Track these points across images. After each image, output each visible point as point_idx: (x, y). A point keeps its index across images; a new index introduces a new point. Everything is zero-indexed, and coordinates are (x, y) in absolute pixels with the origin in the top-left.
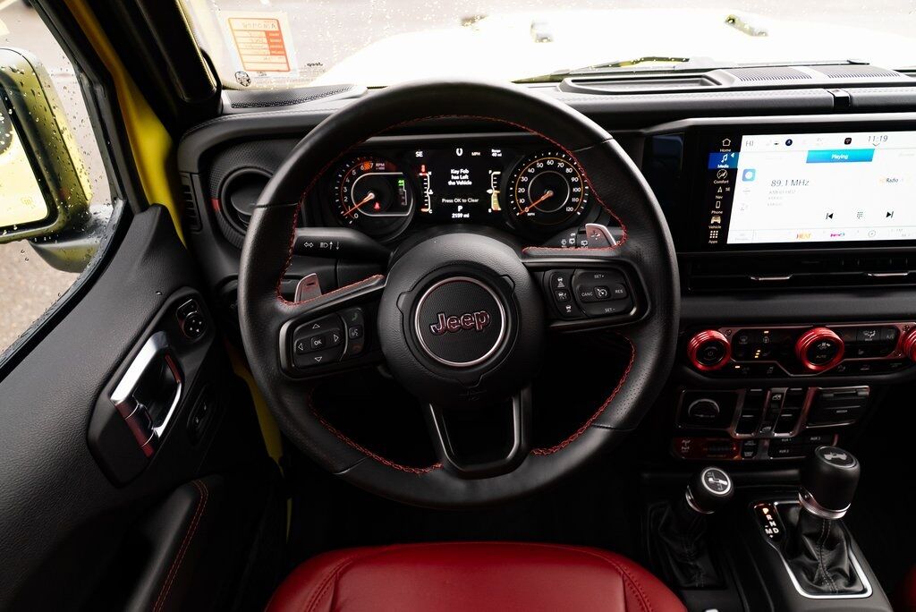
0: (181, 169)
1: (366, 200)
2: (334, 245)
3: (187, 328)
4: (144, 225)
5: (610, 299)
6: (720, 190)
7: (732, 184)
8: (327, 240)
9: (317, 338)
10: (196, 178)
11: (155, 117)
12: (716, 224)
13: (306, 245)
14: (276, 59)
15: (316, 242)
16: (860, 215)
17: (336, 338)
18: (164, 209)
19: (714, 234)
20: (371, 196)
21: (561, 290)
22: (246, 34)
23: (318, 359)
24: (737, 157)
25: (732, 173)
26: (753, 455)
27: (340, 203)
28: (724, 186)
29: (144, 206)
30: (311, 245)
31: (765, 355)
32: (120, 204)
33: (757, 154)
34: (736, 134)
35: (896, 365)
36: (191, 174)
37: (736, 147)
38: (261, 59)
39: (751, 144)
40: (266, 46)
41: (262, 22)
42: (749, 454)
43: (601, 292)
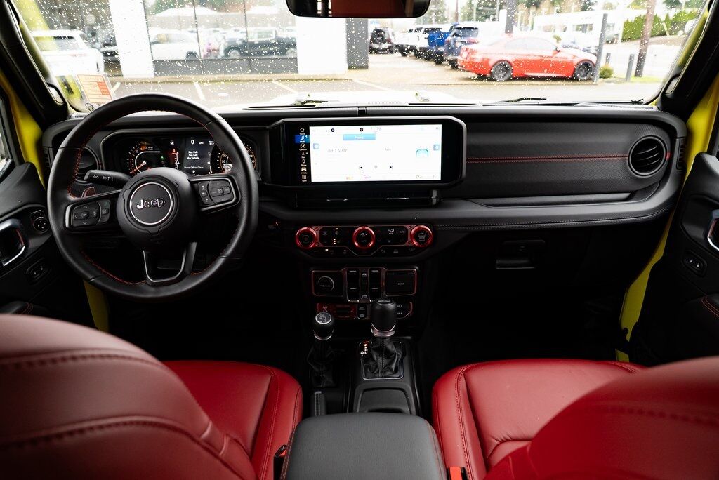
0: (44, 145)
1: (142, 165)
2: (111, 178)
3: (36, 226)
4: (20, 171)
5: (223, 194)
6: (303, 154)
7: (309, 150)
8: (107, 176)
9: (86, 212)
10: (51, 150)
11: (32, 119)
12: (304, 171)
13: (95, 177)
14: (105, 97)
15: (100, 176)
16: (376, 167)
17: (95, 213)
18: (32, 165)
19: (304, 177)
20: (144, 163)
21: (204, 191)
22: (87, 83)
23: (85, 223)
24: (308, 137)
25: (308, 145)
26: (365, 317)
27: (130, 167)
28: (305, 152)
29: (21, 161)
30: (97, 177)
31: (338, 242)
32: (10, 161)
33: (318, 136)
34: (306, 126)
35: (412, 250)
36: (48, 148)
37: (307, 132)
38: (97, 96)
39: (315, 131)
40: (98, 89)
41: (94, 77)
42: (362, 316)
43: (220, 191)
